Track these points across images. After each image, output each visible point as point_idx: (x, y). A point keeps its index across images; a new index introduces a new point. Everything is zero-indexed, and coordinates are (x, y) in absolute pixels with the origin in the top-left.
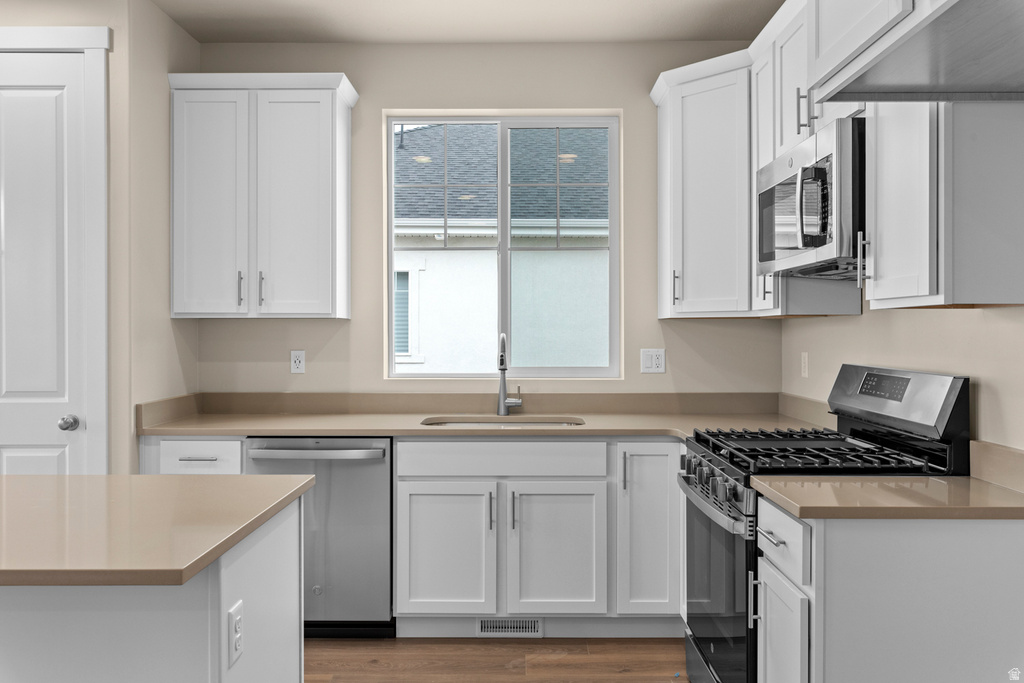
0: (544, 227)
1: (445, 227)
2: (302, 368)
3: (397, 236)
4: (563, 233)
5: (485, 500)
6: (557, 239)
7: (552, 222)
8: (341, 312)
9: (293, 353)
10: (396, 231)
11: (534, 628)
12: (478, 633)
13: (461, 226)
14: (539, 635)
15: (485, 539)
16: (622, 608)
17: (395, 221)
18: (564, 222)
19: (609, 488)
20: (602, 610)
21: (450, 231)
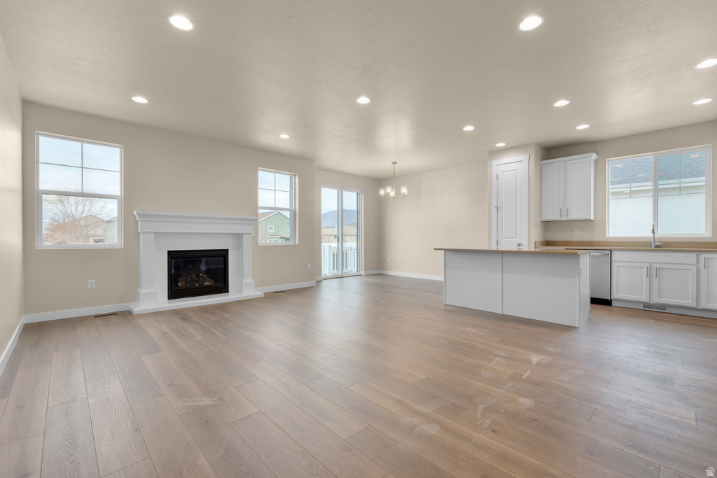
0: (673, 183)
1: (630, 187)
2: (578, 234)
3: (612, 193)
4: (682, 185)
5: (645, 270)
6: (680, 188)
7: (678, 181)
8: (592, 218)
9: (575, 230)
10: (611, 191)
11: (665, 309)
12: (642, 308)
13: (636, 186)
14: (667, 311)
15: (645, 281)
16: (703, 305)
17: (611, 187)
18: (683, 180)
19: (698, 268)
20: (694, 305)
21: (632, 189)
